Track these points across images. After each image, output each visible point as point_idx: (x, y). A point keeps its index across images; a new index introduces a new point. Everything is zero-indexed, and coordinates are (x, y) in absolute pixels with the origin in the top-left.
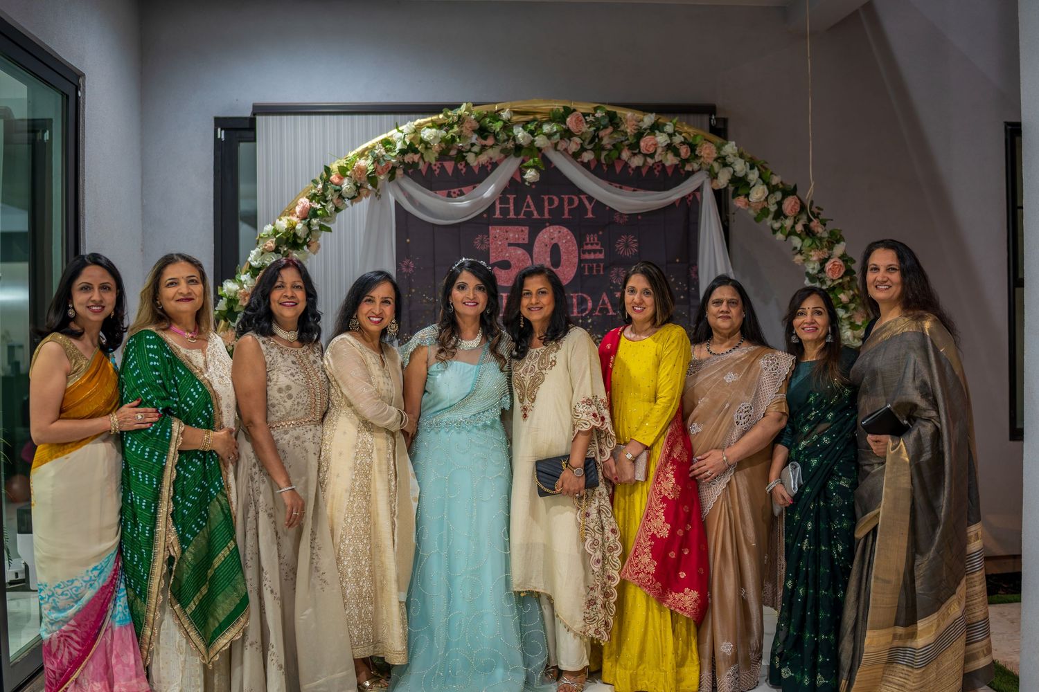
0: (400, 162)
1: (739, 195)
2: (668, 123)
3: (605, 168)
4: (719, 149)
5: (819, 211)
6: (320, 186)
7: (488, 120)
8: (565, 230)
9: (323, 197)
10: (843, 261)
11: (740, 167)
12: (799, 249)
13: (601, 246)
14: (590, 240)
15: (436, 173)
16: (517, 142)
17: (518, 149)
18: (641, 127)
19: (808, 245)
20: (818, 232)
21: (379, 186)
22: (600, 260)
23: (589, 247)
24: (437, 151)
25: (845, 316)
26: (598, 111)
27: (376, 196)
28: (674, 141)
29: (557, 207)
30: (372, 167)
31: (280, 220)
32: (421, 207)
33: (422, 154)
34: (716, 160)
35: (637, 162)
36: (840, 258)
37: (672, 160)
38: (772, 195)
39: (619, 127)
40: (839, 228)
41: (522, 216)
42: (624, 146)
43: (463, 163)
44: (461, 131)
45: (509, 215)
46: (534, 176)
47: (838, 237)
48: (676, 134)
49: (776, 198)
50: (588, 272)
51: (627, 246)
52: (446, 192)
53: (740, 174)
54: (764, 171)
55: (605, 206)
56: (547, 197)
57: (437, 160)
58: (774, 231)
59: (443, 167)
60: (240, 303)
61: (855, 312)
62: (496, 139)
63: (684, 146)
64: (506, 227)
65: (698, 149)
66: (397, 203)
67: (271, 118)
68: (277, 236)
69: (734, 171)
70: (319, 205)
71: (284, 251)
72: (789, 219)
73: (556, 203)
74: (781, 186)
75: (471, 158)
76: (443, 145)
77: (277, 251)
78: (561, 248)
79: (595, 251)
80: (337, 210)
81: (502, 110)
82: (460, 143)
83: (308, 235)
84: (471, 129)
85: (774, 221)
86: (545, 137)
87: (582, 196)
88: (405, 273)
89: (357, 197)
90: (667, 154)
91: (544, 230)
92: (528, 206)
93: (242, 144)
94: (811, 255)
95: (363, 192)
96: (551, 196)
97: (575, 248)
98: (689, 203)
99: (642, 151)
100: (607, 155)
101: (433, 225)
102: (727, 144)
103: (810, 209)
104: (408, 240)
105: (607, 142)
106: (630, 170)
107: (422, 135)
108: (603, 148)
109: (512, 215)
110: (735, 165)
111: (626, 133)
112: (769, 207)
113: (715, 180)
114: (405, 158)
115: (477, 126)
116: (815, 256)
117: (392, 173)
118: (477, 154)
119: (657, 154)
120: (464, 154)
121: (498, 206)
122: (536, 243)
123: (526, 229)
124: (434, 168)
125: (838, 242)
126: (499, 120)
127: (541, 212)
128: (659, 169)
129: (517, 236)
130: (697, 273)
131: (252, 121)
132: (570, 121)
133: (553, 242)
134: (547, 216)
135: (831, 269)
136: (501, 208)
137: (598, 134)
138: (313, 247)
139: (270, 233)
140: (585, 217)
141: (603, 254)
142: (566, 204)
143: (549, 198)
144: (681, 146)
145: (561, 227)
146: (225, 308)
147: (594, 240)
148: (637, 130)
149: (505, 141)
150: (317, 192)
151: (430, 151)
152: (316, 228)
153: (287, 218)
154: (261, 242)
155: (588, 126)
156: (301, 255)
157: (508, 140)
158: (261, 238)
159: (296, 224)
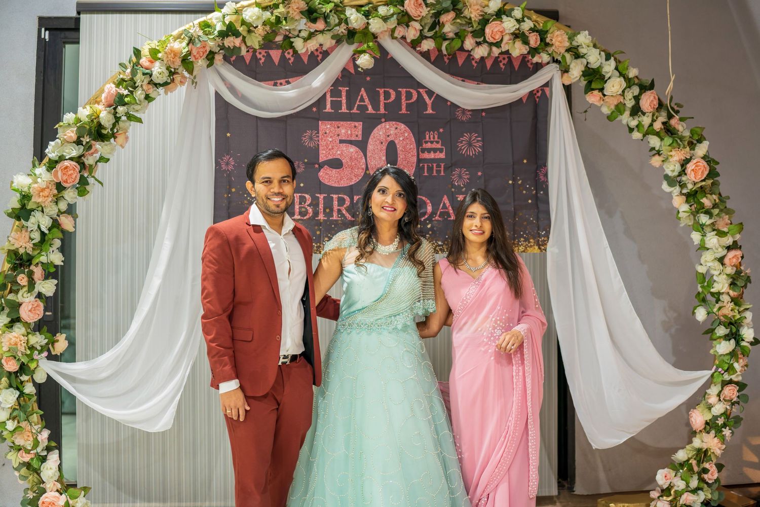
0: (219, 46)
1: (593, 89)
2: (516, 8)
3: (446, 59)
4: (571, 39)
5: (680, 107)
6: (129, 71)
7: (317, 1)
8: (403, 126)
9: (132, 83)
10: (706, 161)
11: (594, 58)
12: (657, 149)
13: (442, 145)
14: (430, 138)
15: (261, 62)
16: (350, 26)
17: (351, 34)
18: (486, 13)
19: (668, 144)
20: (679, 131)
21: (195, 73)
22: (440, 160)
23: (429, 145)
24: (260, 35)
25: (709, 222)
27: (193, 84)
28: (523, 27)
29: (393, 102)
30: (187, 49)
31: (84, 108)
32: (243, 98)
33: (244, 38)
34: (568, 50)
35: (481, 52)
36: (703, 158)
37: (520, 49)
38: (628, 89)
39: (462, 13)
40: (701, 127)
41: (355, 111)
42: (467, 32)
43: (291, 51)
44: (288, 12)
45: (341, 109)
46: (367, 61)
47: (700, 136)
48: (526, 19)
49: (633, 93)
50: (428, 173)
51: (470, 144)
52: (272, 82)
53: (594, 65)
54: (620, 62)
55: (447, 101)
56: (383, 90)
57: (261, 46)
58: (631, 130)
59: (268, 56)
60: (33, 200)
61: (717, 218)
62: (326, 22)
63: (533, 34)
64: (338, 122)
65: (548, 36)
66: (217, 94)
67: (95, 17)
68: (78, 125)
70: (127, 91)
71: (87, 143)
72: (648, 116)
73: (393, 97)
74: (637, 80)
75: (298, 44)
76: (268, 28)
77: (78, 142)
78: (398, 147)
79: (435, 150)
80: (148, 98)
82: (285, 26)
83: (114, 125)
84: (298, 11)
85: (631, 118)
86: (381, 20)
87: (421, 90)
88: (225, 170)
89: (170, 83)
90: (514, 43)
91: (379, 127)
92: (362, 100)
93: (67, 46)
94: (671, 156)
95: (177, 78)
96: (387, 90)
97: (413, 146)
98: (537, 100)
99: (487, 39)
100: (449, 45)
101: (258, 118)
102: (579, 34)
103: (670, 106)
104: (228, 135)
105: (449, 30)
106: (473, 62)
107: (244, 16)
108: (444, 37)
109: (344, 109)
110: (589, 56)
111: (470, 19)
112: (626, 102)
113: (566, 74)
114: (225, 42)
115: (304, 7)
116: (677, 156)
117: (211, 57)
118: (306, 40)
119: (504, 42)
120: (292, 40)
121: (329, 99)
122: (370, 140)
123: (359, 125)
124: (259, 56)
125: (700, 141)
126: (330, 2)
127: (376, 107)
128: (505, 62)
129: (349, 132)
130: (546, 175)
131: (77, 21)
132: (409, 4)
133: (389, 139)
134: (382, 111)
135: (693, 170)
136: (332, 101)
137: (439, 21)
138: (120, 139)
139: (71, 122)
140: (424, 113)
141: (444, 153)
142: (403, 98)
143: (385, 92)
144: (530, 33)
145: (398, 123)
146: (18, 206)
147: (434, 138)
148: (482, 15)
149: (336, 25)
150: (125, 77)
151: (253, 34)
152: (124, 118)
153: (91, 106)
154: (60, 130)
155: (429, 9)
156: (106, 147)
157: (339, 24)
158: (61, 126)
159: (100, 112)
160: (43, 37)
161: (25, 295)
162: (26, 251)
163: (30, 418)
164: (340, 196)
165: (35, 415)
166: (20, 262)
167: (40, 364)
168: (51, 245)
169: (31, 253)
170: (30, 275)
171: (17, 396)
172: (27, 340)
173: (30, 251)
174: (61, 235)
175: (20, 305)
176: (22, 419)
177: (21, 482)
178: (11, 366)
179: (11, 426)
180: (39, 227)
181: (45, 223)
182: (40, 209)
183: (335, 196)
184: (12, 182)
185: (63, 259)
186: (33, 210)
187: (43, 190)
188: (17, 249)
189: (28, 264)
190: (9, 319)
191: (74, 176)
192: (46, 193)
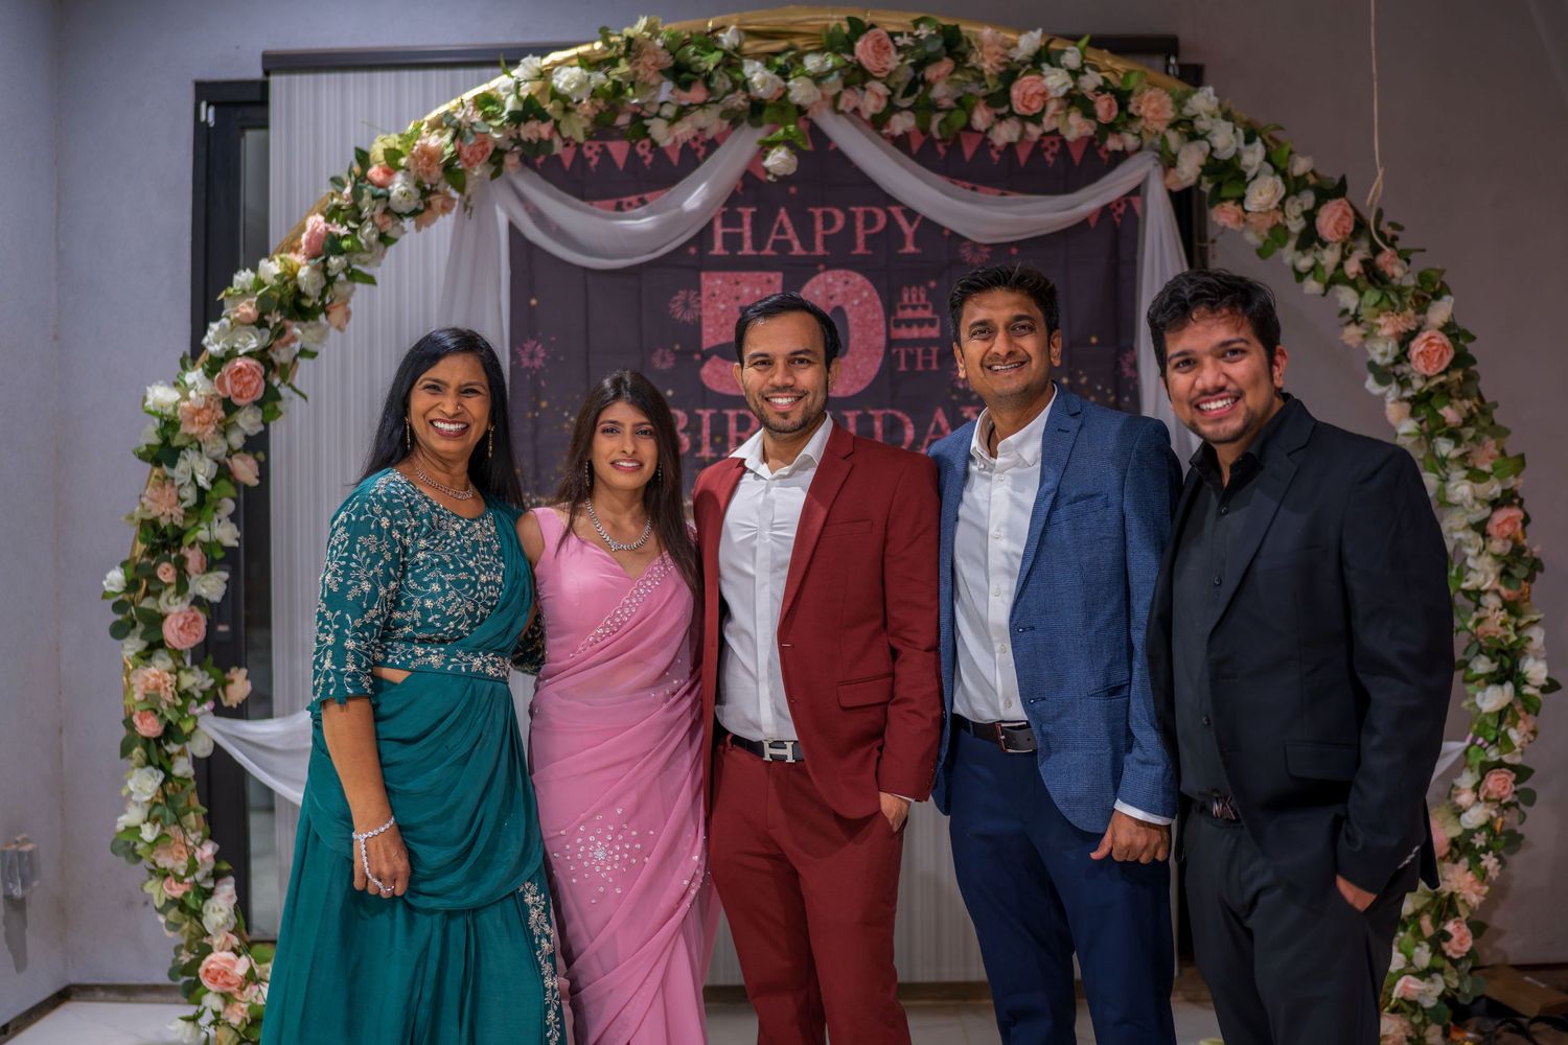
0: (511, 139)
1: (1224, 200)
2: (1070, 48)
3: (940, 148)
4: (1180, 102)
5: (1395, 232)
6: (348, 190)
7: (692, 49)
8: (858, 279)
9: (354, 213)
10: (1449, 336)
11: (1225, 139)
12: (1352, 312)
13: (934, 312)
14: (910, 299)
15: (593, 163)
16: (752, 93)
17: (757, 109)
18: (1012, 59)
19: (1372, 302)
20: (1393, 276)
21: (468, 190)
22: (931, 341)
23: (908, 314)
24: (586, 116)
25: (1455, 453)
26: (922, 26)
27: (465, 210)
28: (1082, 85)
29: (840, 232)
30: (451, 149)
31: (271, 260)
32: (560, 235)
33: (557, 123)
34: (1174, 125)
35: (1005, 133)
36: (1442, 330)
37: (1079, 127)
38: (1293, 198)
39: (966, 61)
40: (1438, 267)
41: (768, 251)
42: (978, 98)
43: (646, 143)
44: (636, 73)
45: (742, 249)
46: (784, 161)
47: (1438, 286)
48: (1088, 70)
49: (1302, 205)
50: (906, 365)
52: (613, 202)
53: (1225, 154)
54: (1274, 147)
55: (942, 228)
56: (821, 210)
57: (589, 136)
58: (1300, 276)
59: (605, 154)
60: (183, 430)
61: (1474, 446)
62: (708, 88)
63: (1104, 96)
64: (736, 274)
65: (1132, 100)
66: (512, 227)
67: (297, 79)
68: (259, 293)
69: (1212, 149)
70: (345, 228)
71: (276, 324)
72: (1332, 250)
73: (840, 223)
74: (1312, 180)
75: (658, 129)
76: (601, 103)
77: (261, 323)
78: (850, 316)
79: (921, 323)
80: (385, 239)
81: (723, 28)
82: (633, 97)
83: (324, 291)
84: (655, 68)
85: (1299, 253)
86: (809, 82)
87: (893, 209)
88: (527, 368)
89: (422, 212)
90: (1067, 114)
91: (814, 280)
92: (782, 230)
93: (246, 134)
94: (1379, 326)
95: (437, 201)
96: (828, 209)
97: (877, 315)
98: (1118, 220)
99: (1015, 110)
100: (944, 121)
101: (586, 270)
102: (1196, 92)
103: (1377, 226)
104: (534, 302)
105: (944, 93)
106: (993, 153)
107: (555, 82)
108: (934, 107)
109: (747, 249)
110: (1214, 135)
111: (982, 72)
112: (1288, 223)
113: (1172, 171)
114: (522, 132)
115: (667, 61)
116: (1388, 326)
117: (497, 158)
118: (672, 121)
119: (1048, 114)
120: (646, 122)
121: (719, 230)
123: (777, 278)
124: (588, 154)
125: (1437, 296)
126: (717, 49)
127: (807, 240)
128: (1055, 149)
130: (1135, 366)
132: (863, 49)
133: (834, 303)
134: (819, 250)
135: (1422, 353)
136: (724, 234)
137: (923, 76)
138: (337, 315)
139: (248, 287)
140: (901, 251)
141: (937, 327)
142: (860, 224)
143: (825, 214)
144: (1098, 95)
145: (849, 272)
146: (156, 440)
147: (918, 298)
148: (1005, 64)
149: (728, 93)
150: (342, 202)
151: (573, 115)
152: (342, 277)
153: (283, 256)
154: (227, 304)
155: (901, 56)
156: (309, 332)
157: (734, 90)
158: (228, 295)
159: (299, 267)
160: (203, 118)
161: (172, 600)
162: (172, 522)
163: (184, 819)
164: (741, 412)
165: (192, 814)
166: (163, 540)
167: (202, 723)
168: (216, 510)
169: (181, 525)
170: (181, 565)
171: (160, 780)
172: (177, 681)
173: (179, 522)
174: (233, 492)
175: (163, 617)
176: (168, 822)
177: (169, 934)
178: (149, 727)
179: (149, 833)
180: (194, 478)
181: (204, 471)
182: (196, 445)
183: (731, 413)
184: (145, 399)
185: (239, 535)
186: (183, 448)
187: (199, 412)
188: (157, 518)
189: (176, 544)
190: (144, 644)
191: (254, 385)
192: (205, 416)
